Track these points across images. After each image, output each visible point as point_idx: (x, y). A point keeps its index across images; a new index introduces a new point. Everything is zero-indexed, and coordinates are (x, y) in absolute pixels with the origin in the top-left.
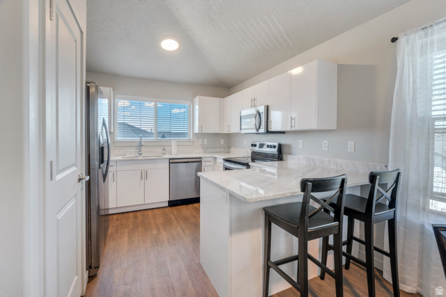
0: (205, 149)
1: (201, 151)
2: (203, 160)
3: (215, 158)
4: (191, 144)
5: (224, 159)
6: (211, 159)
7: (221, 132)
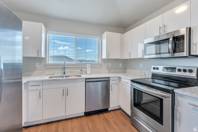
0: (110, 70)
1: (107, 71)
2: (111, 79)
3: (120, 78)
4: (100, 66)
5: (131, 81)
6: (117, 79)
7: (122, 58)
